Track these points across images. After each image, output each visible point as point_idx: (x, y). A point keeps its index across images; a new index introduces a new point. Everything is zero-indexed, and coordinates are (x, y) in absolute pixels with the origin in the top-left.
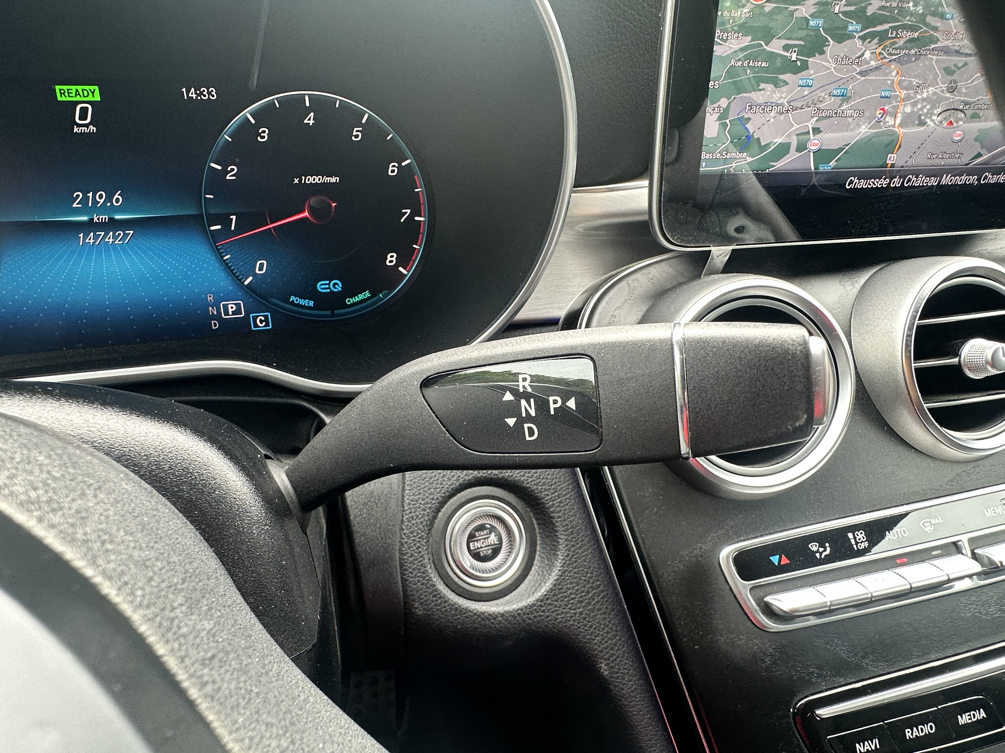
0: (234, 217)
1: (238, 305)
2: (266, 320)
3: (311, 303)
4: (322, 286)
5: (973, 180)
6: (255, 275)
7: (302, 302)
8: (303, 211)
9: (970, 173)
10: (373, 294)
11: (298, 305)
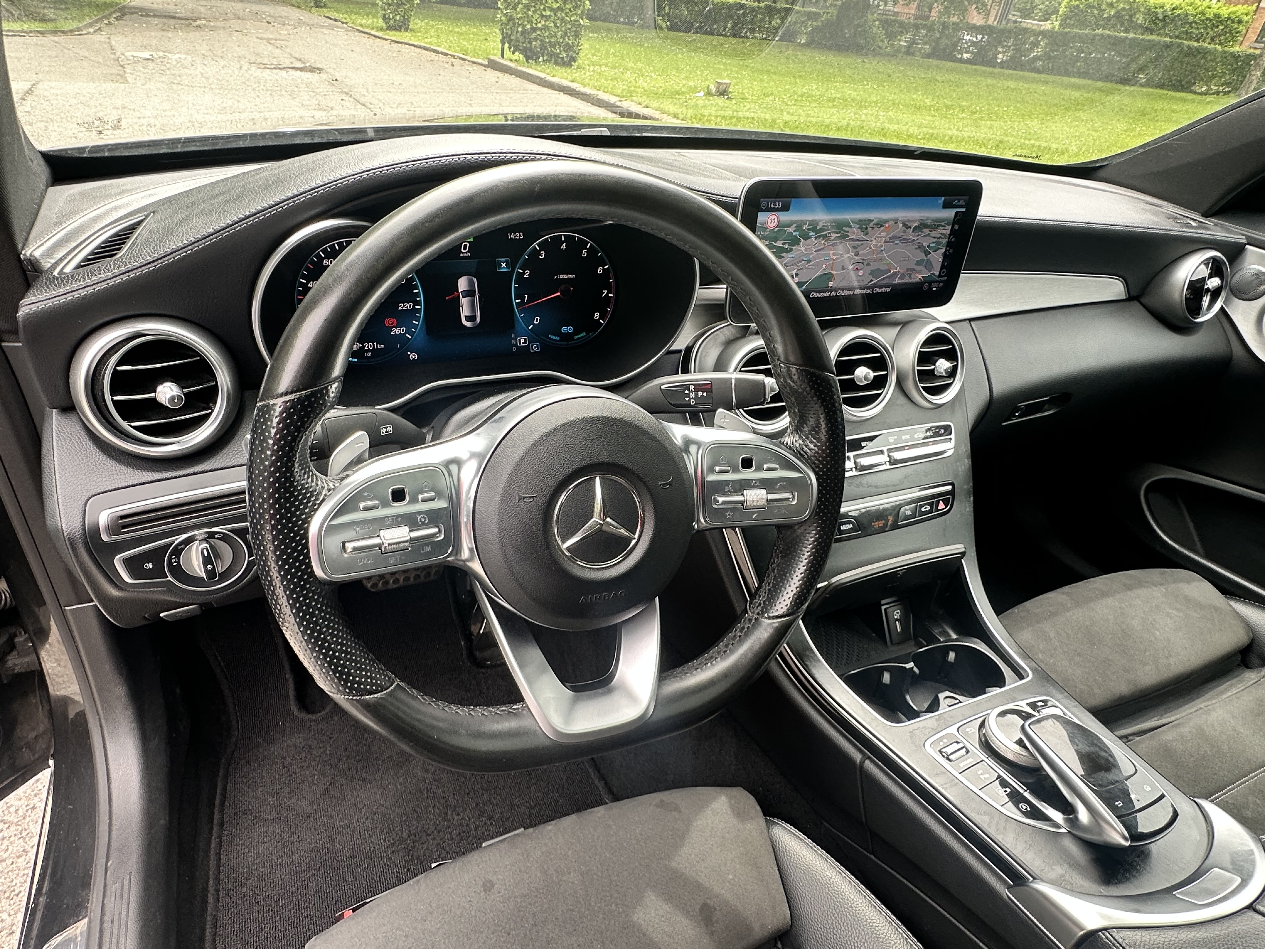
0: (526, 296)
1: (525, 340)
2: (537, 347)
3: (558, 338)
4: (564, 330)
5: (869, 291)
6: (534, 324)
7: (555, 338)
8: (557, 292)
9: (868, 288)
10: (587, 334)
11: (553, 339)
